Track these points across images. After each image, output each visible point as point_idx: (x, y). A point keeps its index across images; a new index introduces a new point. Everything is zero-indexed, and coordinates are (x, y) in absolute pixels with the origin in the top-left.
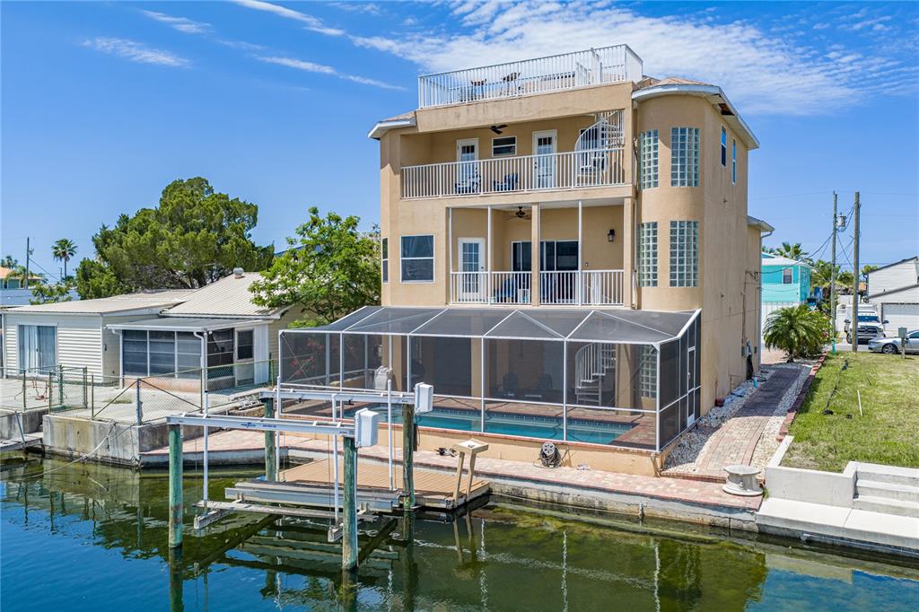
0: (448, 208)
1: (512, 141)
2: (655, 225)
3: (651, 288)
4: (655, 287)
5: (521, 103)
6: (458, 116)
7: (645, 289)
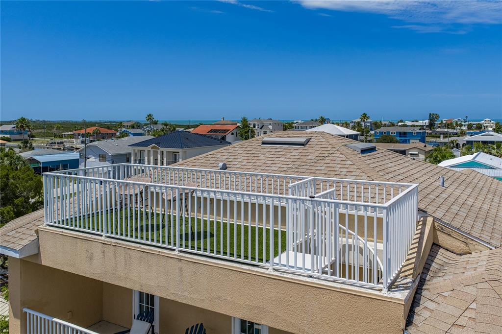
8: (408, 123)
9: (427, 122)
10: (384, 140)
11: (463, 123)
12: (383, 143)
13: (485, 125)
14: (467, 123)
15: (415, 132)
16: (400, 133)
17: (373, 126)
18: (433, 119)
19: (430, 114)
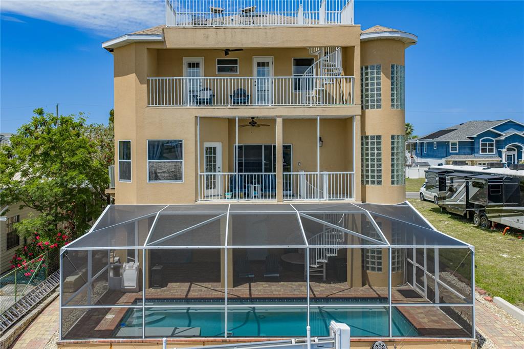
0: (196, 117)
1: (235, 62)
2: (379, 137)
3: (376, 186)
4: (379, 186)
5: (266, 33)
6: (207, 37)
7: (369, 187)
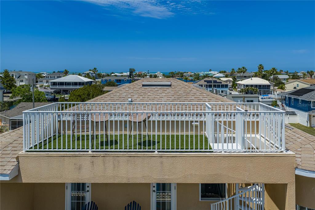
8: (117, 74)
9: (128, 73)
10: (109, 84)
11: (147, 74)
12: (108, 86)
13: (158, 75)
14: (149, 74)
15: (126, 79)
16: (117, 80)
17: (97, 76)
18: (132, 71)
19: (130, 69)
